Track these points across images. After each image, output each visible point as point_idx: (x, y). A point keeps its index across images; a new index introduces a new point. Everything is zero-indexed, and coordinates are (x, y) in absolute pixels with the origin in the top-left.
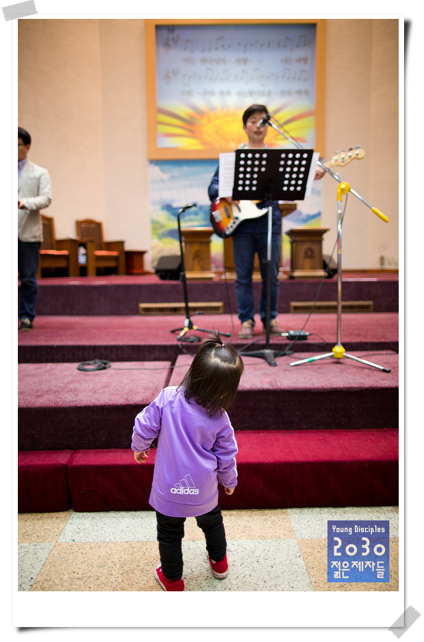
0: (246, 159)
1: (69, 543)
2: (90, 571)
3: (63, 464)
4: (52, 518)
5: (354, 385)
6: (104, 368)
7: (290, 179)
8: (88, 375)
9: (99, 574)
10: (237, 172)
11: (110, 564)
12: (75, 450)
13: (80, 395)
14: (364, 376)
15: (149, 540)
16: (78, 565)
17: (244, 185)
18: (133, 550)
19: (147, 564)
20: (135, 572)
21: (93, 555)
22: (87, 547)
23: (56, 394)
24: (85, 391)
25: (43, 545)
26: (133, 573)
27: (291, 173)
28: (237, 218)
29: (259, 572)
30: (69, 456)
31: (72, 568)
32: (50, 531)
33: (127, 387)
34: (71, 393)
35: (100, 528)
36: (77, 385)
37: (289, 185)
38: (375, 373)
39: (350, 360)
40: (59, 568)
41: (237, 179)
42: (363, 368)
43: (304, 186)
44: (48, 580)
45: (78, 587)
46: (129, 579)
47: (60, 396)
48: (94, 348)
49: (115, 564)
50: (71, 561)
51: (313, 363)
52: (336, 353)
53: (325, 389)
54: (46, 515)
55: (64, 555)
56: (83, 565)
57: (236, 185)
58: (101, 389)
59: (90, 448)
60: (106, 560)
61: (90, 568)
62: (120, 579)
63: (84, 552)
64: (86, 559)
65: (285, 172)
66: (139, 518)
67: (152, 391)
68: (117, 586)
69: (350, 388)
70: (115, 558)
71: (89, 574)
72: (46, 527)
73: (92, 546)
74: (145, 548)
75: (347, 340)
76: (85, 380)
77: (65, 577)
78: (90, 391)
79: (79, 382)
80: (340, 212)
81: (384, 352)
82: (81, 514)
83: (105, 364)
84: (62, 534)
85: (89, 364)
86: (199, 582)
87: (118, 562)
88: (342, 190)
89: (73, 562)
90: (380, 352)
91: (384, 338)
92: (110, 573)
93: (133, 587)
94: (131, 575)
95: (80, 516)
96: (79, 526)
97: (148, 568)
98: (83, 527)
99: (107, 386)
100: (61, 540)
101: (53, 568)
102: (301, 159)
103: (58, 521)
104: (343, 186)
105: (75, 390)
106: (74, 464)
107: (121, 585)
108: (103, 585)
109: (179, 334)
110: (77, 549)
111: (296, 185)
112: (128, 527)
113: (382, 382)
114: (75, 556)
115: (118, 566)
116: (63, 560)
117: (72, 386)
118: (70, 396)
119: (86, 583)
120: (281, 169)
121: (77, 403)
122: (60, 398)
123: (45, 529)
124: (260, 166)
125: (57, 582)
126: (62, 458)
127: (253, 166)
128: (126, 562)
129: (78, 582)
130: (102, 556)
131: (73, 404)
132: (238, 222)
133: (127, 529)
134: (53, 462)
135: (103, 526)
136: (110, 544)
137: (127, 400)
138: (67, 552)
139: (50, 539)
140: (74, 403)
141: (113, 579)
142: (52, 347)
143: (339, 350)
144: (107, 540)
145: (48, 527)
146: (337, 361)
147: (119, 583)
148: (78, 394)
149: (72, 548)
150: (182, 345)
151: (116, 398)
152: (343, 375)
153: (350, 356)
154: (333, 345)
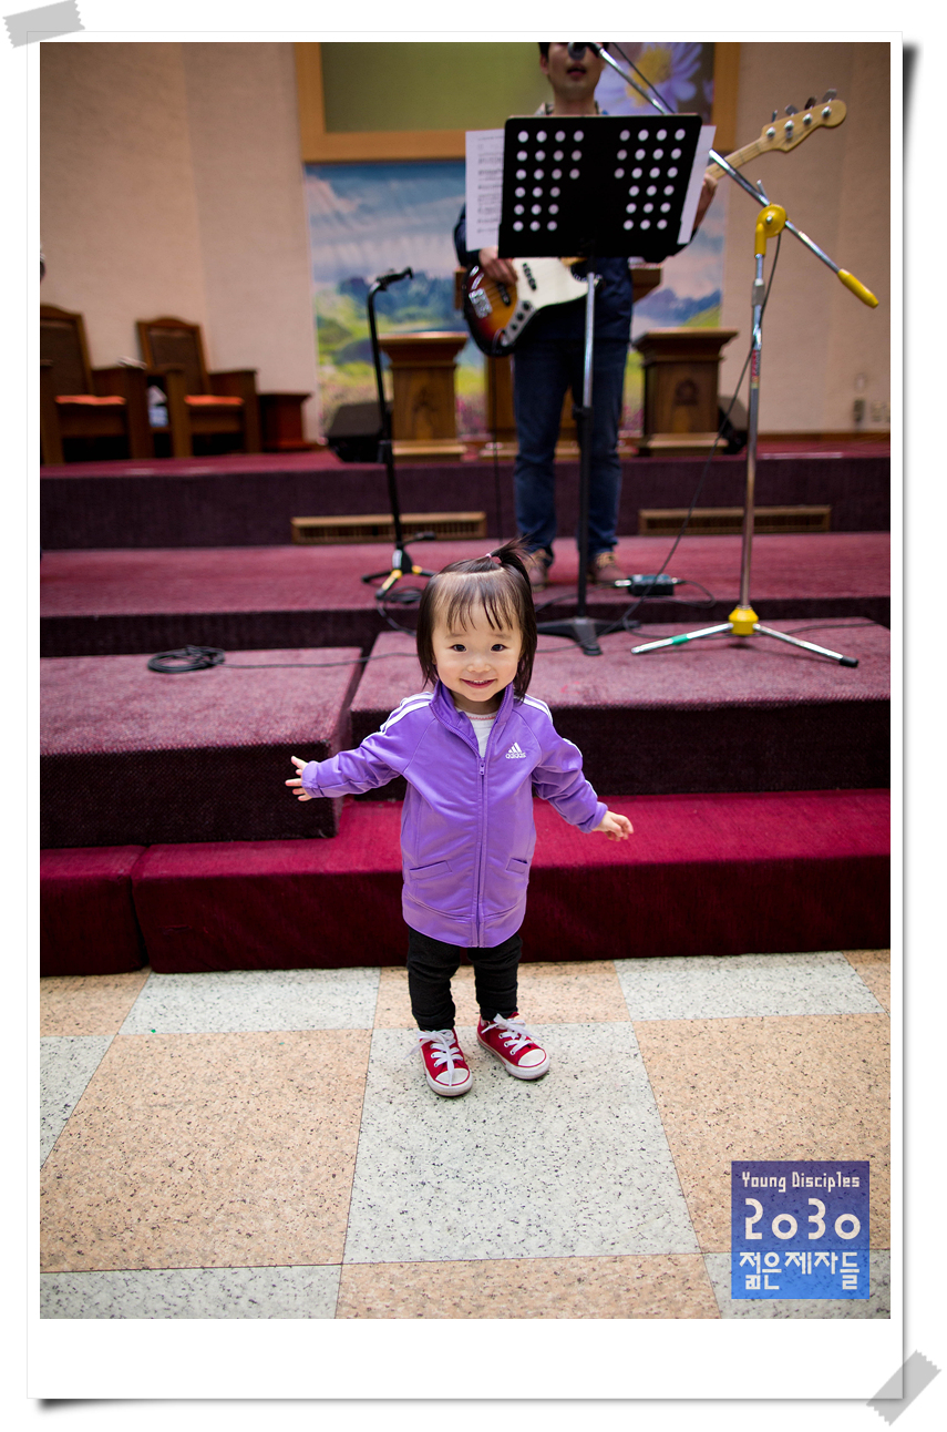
0: (532, 146)
1: (143, 1035)
2: (189, 1091)
3: (121, 875)
4: (107, 985)
5: (772, 696)
6: (210, 666)
7: (641, 200)
8: (171, 681)
9: (207, 1097)
10: (509, 183)
11: (232, 1077)
12: (147, 845)
13: (151, 726)
14: (797, 676)
15: (315, 1028)
16: (163, 1080)
17: (527, 218)
18: (281, 1048)
19: (310, 1076)
20: (284, 1091)
21: (194, 1058)
22: (181, 1044)
23: (98, 725)
24: (163, 717)
25: (88, 1040)
26: (280, 1094)
27: (644, 182)
28: (527, 306)
29: (547, 1088)
30: (133, 858)
31: (151, 1085)
32: (103, 1013)
33: (260, 706)
34: (131, 723)
35: (209, 1005)
36: (146, 704)
37: (638, 216)
38: (823, 668)
39: (767, 640)
40: (124, 1085)
41: (508, 201)
42: (796, 657)
43: (675, 219)
44: (101, 1108)
45: (165, 1121)
46: (271, 1105)
47: (106, 729)
48: (187, 620)
49: (242, 1077)
50: (147, 1072)
51: (685, 646)
52: (736, 623)
53: (706, 705)
54: (93, 980)
55: (133, 1059)
56: (174, 1079)
57: (508, 217)
58: (199, 711)
59: (181, 841)
60: (223, 1069)
61: (189, 1084)
62: (252, 1106)
63: (176, 1053)
64: (180, 1067)
65: (629, 181)
66: (294, 985)
67: (314, 715)
68: (245, 1118)
69: (763, 702)
70: (241, 1066)
71: (187, 1097)
72: (93, 1005)
73: (194, 1041)
74: (306, 1043)
75: (762, 595)
76: (164, 693)
77: (138, 1103)
78: (175, 717)
79: (150, 696)
80: (759, 282)
81: (847, 621)
82: (170, 977)
83: (211, 655)
84: (129, 1019)
85: (175, 658)
86: (419, 1110)
87: (248, 1072)
88: (768, 224)
89: (153, 1073)
90: (838, 621)
91: (849, 590)
92: (232, 1094)
93: (281, 1120)
94: (275, 1097)
95: (167, 982)
96: (165, 1002)
97: (311, 1084)
98: (174, 1003)
99: (213, 705)
100: (126, 1029)
101: (110, 1086)
102: (669, 144)
103: (119, 991)
104: (770, 215)
105: (141, 716)
106: (146, 874)
107: (255, 1118)
108: (217, 1118)
109: (380, 586)
110: (161, 1048)
111: (656, 216)
112: (270, 1003)
113: (837, 688)
114: (157, 1061)
115: (249, 1080)
116: (131, 1069)
117: (135, 706)
118: (130, 729)
119: (180, 1114)
120: (619, 174)
121: (144, 743)
122: (107, 734)
123: (92, 1009)
124: (567, 165)
125: (120, 1112)
126: (119, 864)
127: (548, 165)
128: (264, 1072)
129: (164, 1113)
130: (213, 1062)
131: (134, 747)
133: (268, 1006)
134: (100, 872)
135: (216, 1001)
136: (231, 1037)
137: (257, 734)
138: (141, 1053)
139: (102, 1029)
140: (137, 743)
141: (237, 1105)
142: (89, 620)
143: (744, 616)
144: (225, 1029)
145: (98, 1005)
146: (739, 642)
147: (250, 1113)
148: (147, 725)
149: (151, 1045)
150: (385, 610)
151: (233, 732)
152: (750, 674)
153: (769, 631)
154: (732, 606)
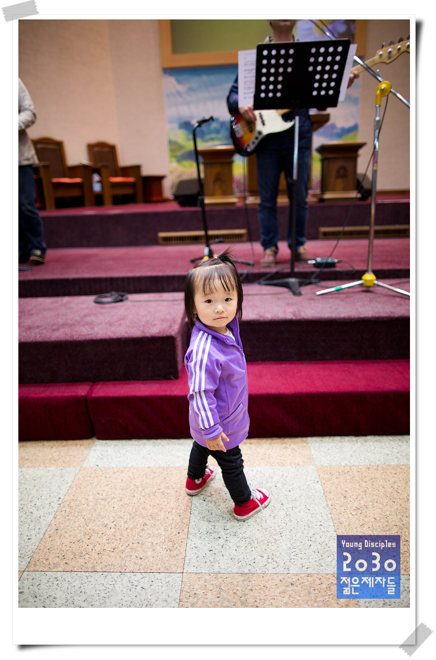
0: (269, 57)
1: (93, 467)
2: (113, 493)
3: (82, 396)
4: (77, 445)
5: (383, 315)
6: (121, 301)
7: (321, 81)
8: (104, 308)
9: (121, 496)
10: (259, 75)
11: (133, 487)
12: (94, 382)
14: (394, 305)
15: (170, 466)
16: (102, 488)
17: (267, 91)
18: (155, 475)
19: (168, 488)
20: (156, 494)
21: (116, 478)
22: (110, 472)
23: (72, 328)
24: (101, 324)
25: (68, 469)
26: (154, 495)
27: (323, 72)
28: (260, 133)
29: (276, 496)
30: (88, 388)
31: (96, 490)
32: (75, 457)
33: (144, 319)
34: (87, 327)
35: (122, 455)
36: (93, 318)
37: (320, 89)
38: (407, 301)
39: (380, 288)
40: (85, 490)
41: (258, 83)
42: (394, 296)
43: (337, 90)
44: (75, 499)
45: (103, 506)
46: (150, 500)
47: (76, 329)
48: (111, 280)
49: (137, 487)
50: (95, 484)
51: (341, 291)
52: (365, 280)
53: (351, 319)
54: (71, 442)
55: (89, 478)
56: (107, 487)
57: (258, 91)
58: (117, 321)
59: (109, 380)
60: (128, 483)
61: (114, 490)
62: (142, 501)
63: (107, 476)
64: (109, 482)
65: (315, 72)
66: (160, 446)
67: (169, 323)
68: (139, 506)
69: (379, 318)
70: (137, 482)
71: (113, 496)
72: (71, 453)
73: (115, 470)
74: (166, 473)
75: (379, 267)
76: (101, 313)
77: (91, 498)
78: (106, 324)
79: (95, 315)
80: (377, 119)
82: (104, 442)
83: (122, 296)
84: (87, 460)
85: (105, 297)
86: (217, 504)
87: (140, 485)
88: (382, 90)
89: (98, 484)
92: (133, 495)
93: (155, 507)
94: (152, 497)
95: (103, 444)
96: (102, 453)
97: (169, 491)
98: (106, 453)
99: (123, 318)
100: (85, 465)
101: (79, 490)
102: (334, 54)
103: (82, 448)
104: (383, 86)
105: (91, 323)
106: (94, 395)
107: (143, 506)
108: (126, 506)
110: (101, 474)
111: (328, 88)
112: (149, 454)
114: (99, 479)
115: (140, 489)
116: (88, 482)
117: (88, 319)
118: (86, 329)
119: (110, 503)
120: (311, 69)
121: (92, 336)
122: (76, 331)
123: (70, 455)
124: (286, 65)
125: (83, 502)
126: (82, 390)
127: (277, 66)
128: (147, 485)
129: (102, 503)
130: (124, 480)
131: (88, 338)
133: (149, 456)
134: (73, 394)
135: (125, 453)
136: (132, 469)
137: (143, 332)
138: (92, 476)
139: (75, 464)
140: (90, 336)
141: (135, 500)
142: (67, 280)
143: (369, 277)
144: (129, 466)
145: (73, 454)
146: (367, 289)
147: (141, 504)
148: (94, 327)
149: (96, 472)
151: (133, 331)
152: (372, 305)
153: (381, 284)
154: (363, 272)
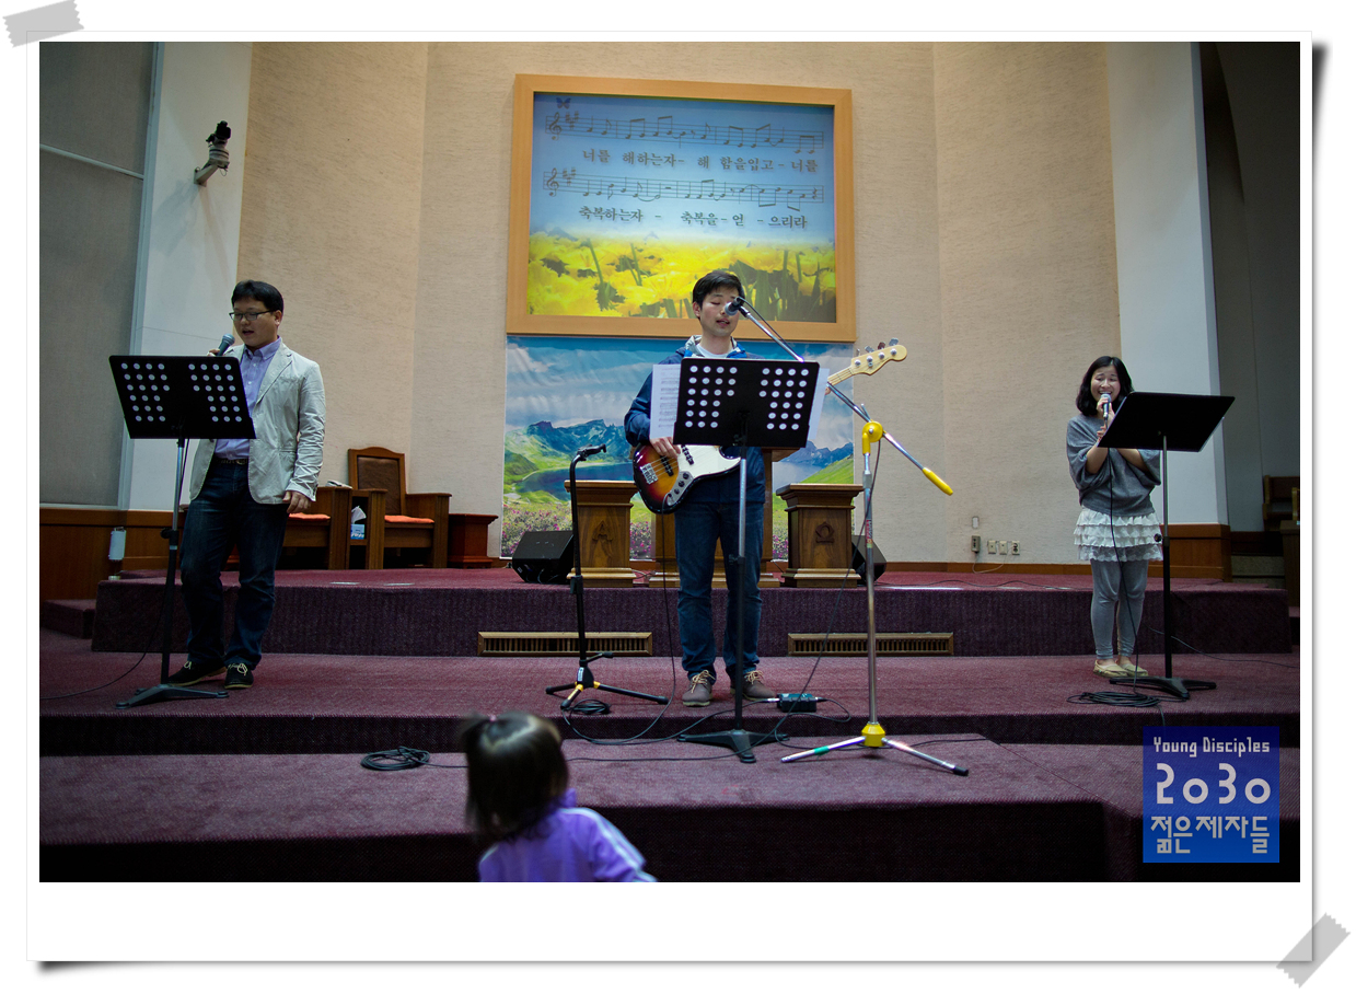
0: (700, 375)
5: (897, 798)
6: (417, 765)
7: (779, 410)
8: (384, 778)
10: (683, 397)
13: (375, 816)
14: (918, 782)
17: (696, 419)
23: (328, 814)
24: (384, 808)
27: (781, 400)
28: (686, 476)
34: (357, 813)
36: (366, 797)
37: (778, 421)
38: (940, 776)
39: (895, 752)
41: (682, 407)
42: (918, 766)
43: (804, 423)
47: (335, 817)
48: (394, 723)
51: (825, 756)
52: (868, 735)
53: (843, 806)
57: (681, 418)
58: (415, 803)
65: (770, 399)
69: (889, 804)
75: (891, 712)
76: (381, 788)
78: (395, 808)
79: (369, 790)
80: (867, 472)
81: (963, 736)
83: (419, 756)
85: (384, 756)
88: (870, 433)
90: (956, 736)
91: (962, 709)
99: (425, 798)
102: (798, 378)
104: (872, 427)
105: (364, 807)
109: (565, 698)
111: (790, 421)
113: (950, 793)
117: (356, 798)
118: (358, 818)
120: (763, 394)
121: (372, 830)
122: (338, 821)
124: (725, 387)
127: (712, 387)
131: (364, 833)
132: (688, 483)
142: (307, 719)
143: (873, 730)
146: (873, 753)
148: (371, 815)
150: (570, 719)
151: (448, 822)
152: (879, 781)
153: (891, 742)
154: (864, 721)
